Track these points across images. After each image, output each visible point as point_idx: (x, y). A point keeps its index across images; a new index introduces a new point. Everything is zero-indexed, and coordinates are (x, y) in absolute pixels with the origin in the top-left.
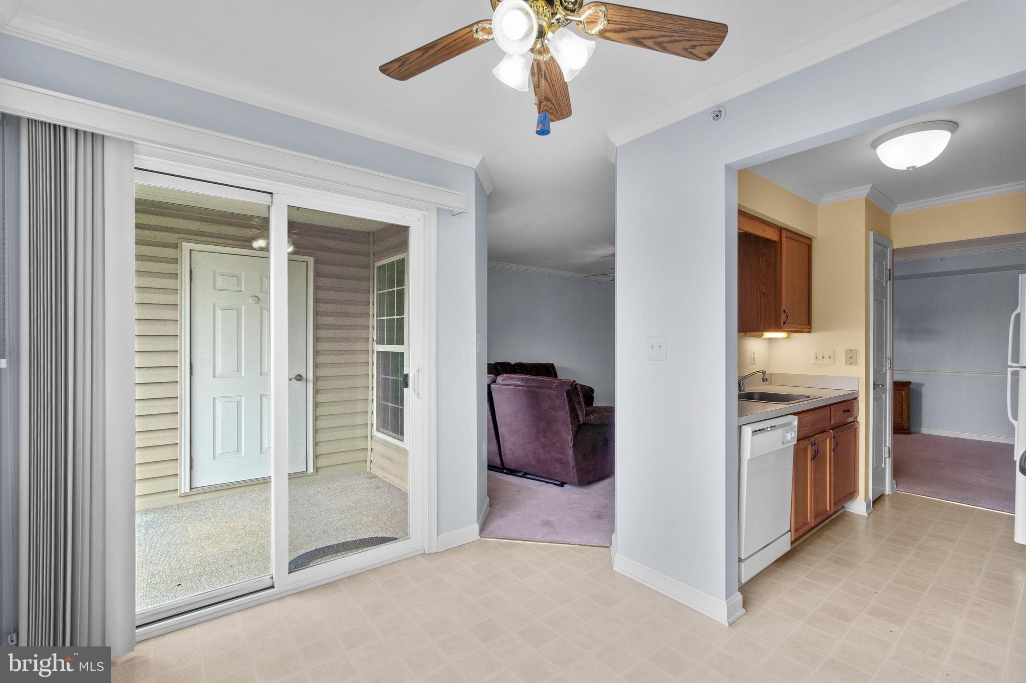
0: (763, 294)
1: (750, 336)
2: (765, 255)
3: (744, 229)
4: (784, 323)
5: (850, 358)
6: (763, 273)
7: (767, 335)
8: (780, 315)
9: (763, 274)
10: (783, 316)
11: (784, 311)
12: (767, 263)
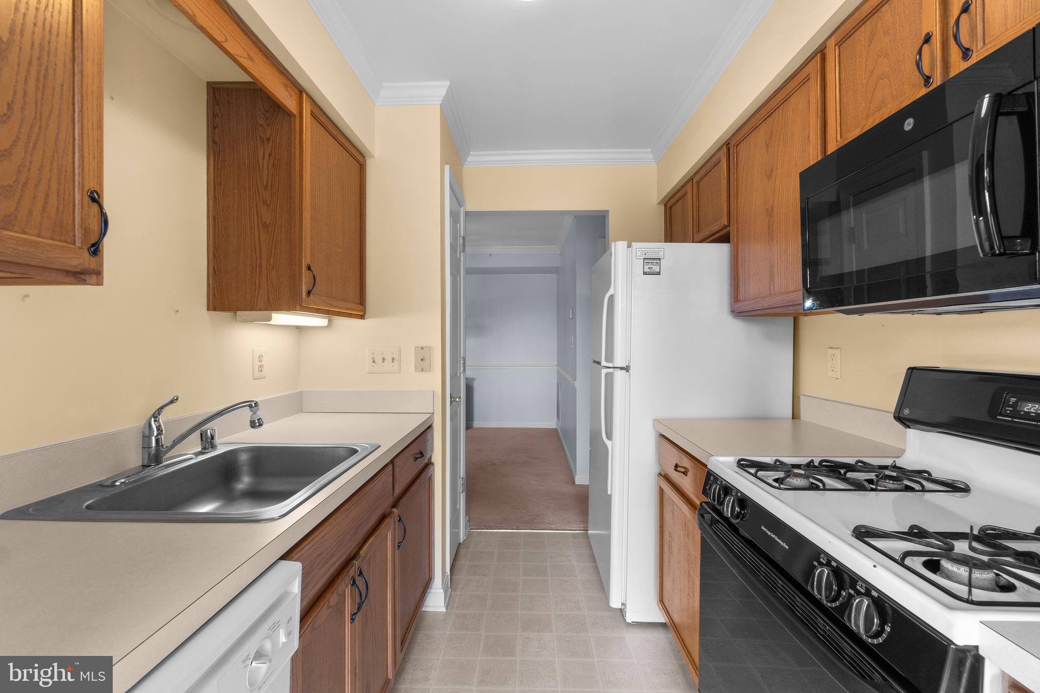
0: (266, 226)
1: (245, 321)
2: (268, 140)
3: (256, 75)
4: (309, 293)
5: (422, 360)
6: (265, 178)
7: (280, 318)
8: (301, 274)
9: (265, 183)
10: (306, 278)
11: (309, 268)
12: (271, 161)
